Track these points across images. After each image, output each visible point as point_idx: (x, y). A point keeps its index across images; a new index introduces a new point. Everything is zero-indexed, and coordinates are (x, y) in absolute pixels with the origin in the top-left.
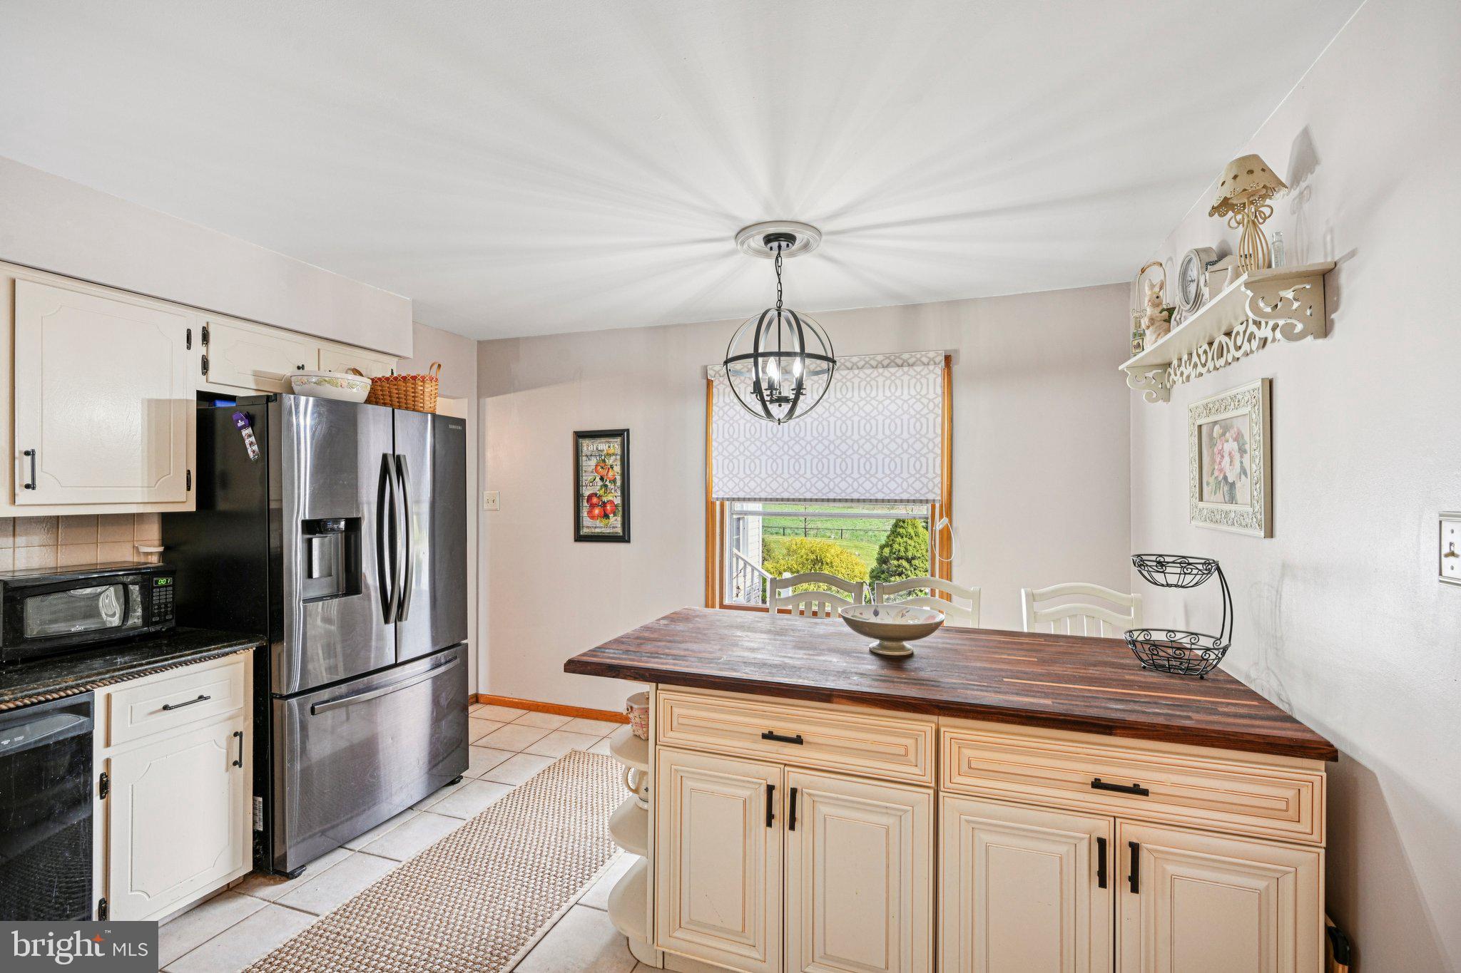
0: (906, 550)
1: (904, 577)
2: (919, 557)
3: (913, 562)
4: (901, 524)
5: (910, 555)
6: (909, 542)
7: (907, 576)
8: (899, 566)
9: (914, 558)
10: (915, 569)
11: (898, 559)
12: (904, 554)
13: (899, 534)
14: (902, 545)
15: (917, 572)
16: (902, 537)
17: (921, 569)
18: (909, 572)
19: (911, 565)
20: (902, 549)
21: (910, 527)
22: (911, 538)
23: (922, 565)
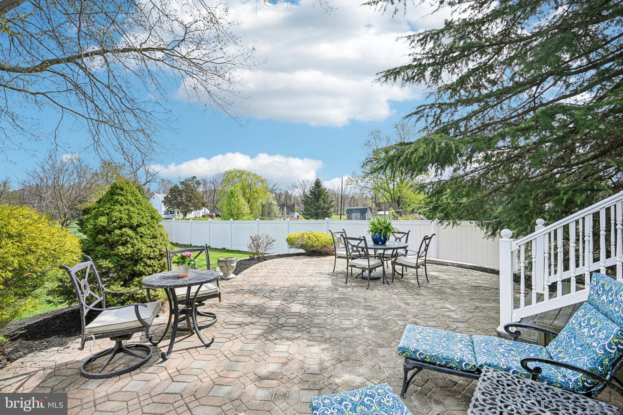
0: (130, 217)
1: (129, 246)
2: (145, 225)
3: (139, 229)
4: (119, 191)
5: (135, 222)
6: (132, 209)
7: (133, 245)
8: (122, 235)
9: (138, 226)
10: (141, 237)
11: (121, 228)
12: (127, 222)
13: (117, 202)
14: (123, 212)
15: (144, 239)
16: (122, 205)
17: (148, 236)
18: (135, 241)
19: (137, 233)
20: (125, 216)
21: (129, 195)
22: (133, 205)
23: (148, 232)
